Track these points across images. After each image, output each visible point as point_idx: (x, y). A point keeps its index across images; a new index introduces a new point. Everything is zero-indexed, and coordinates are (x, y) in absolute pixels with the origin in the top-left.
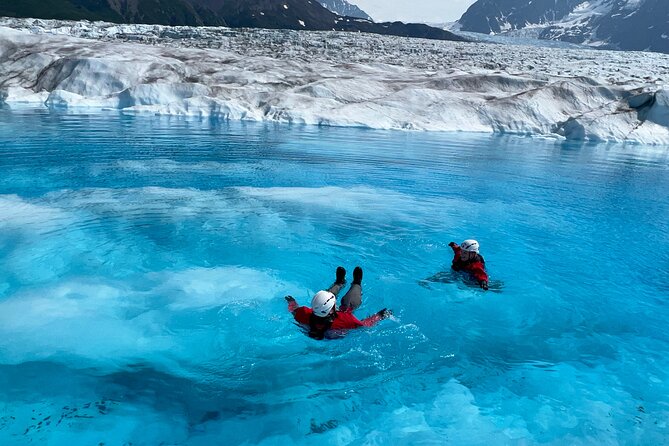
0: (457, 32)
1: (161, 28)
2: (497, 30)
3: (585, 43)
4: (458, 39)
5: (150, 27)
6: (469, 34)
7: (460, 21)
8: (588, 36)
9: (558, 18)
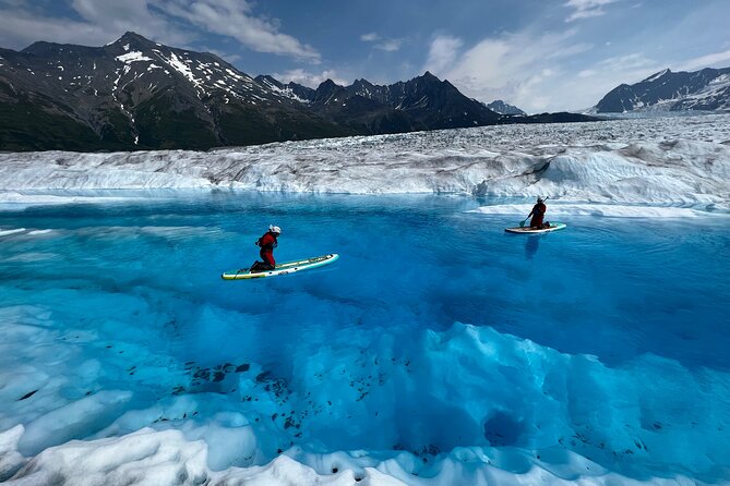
0: (595, 114)
1: (387, 136)
2: (630, 108)
3: (719, 109)
4: (594, 119)
5: (381, 136)
6: (604, 114)
7: (597, 106)
8: (723, 102)
9: (691, 92)
